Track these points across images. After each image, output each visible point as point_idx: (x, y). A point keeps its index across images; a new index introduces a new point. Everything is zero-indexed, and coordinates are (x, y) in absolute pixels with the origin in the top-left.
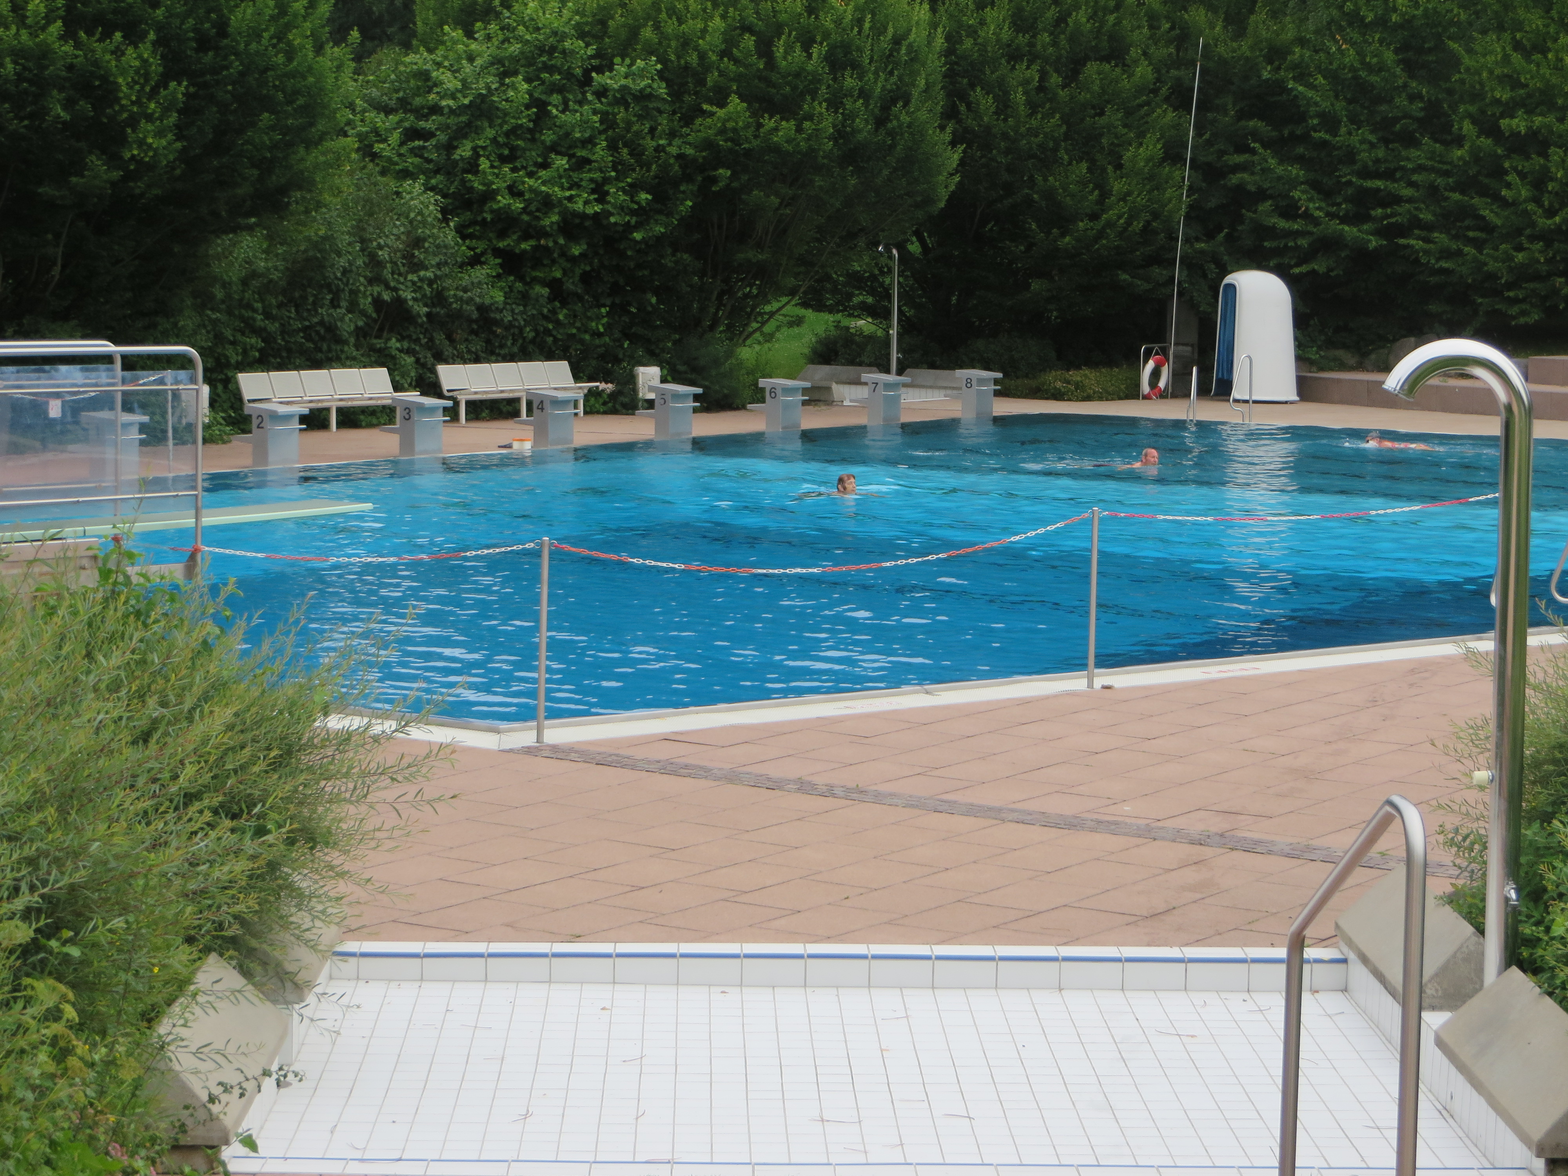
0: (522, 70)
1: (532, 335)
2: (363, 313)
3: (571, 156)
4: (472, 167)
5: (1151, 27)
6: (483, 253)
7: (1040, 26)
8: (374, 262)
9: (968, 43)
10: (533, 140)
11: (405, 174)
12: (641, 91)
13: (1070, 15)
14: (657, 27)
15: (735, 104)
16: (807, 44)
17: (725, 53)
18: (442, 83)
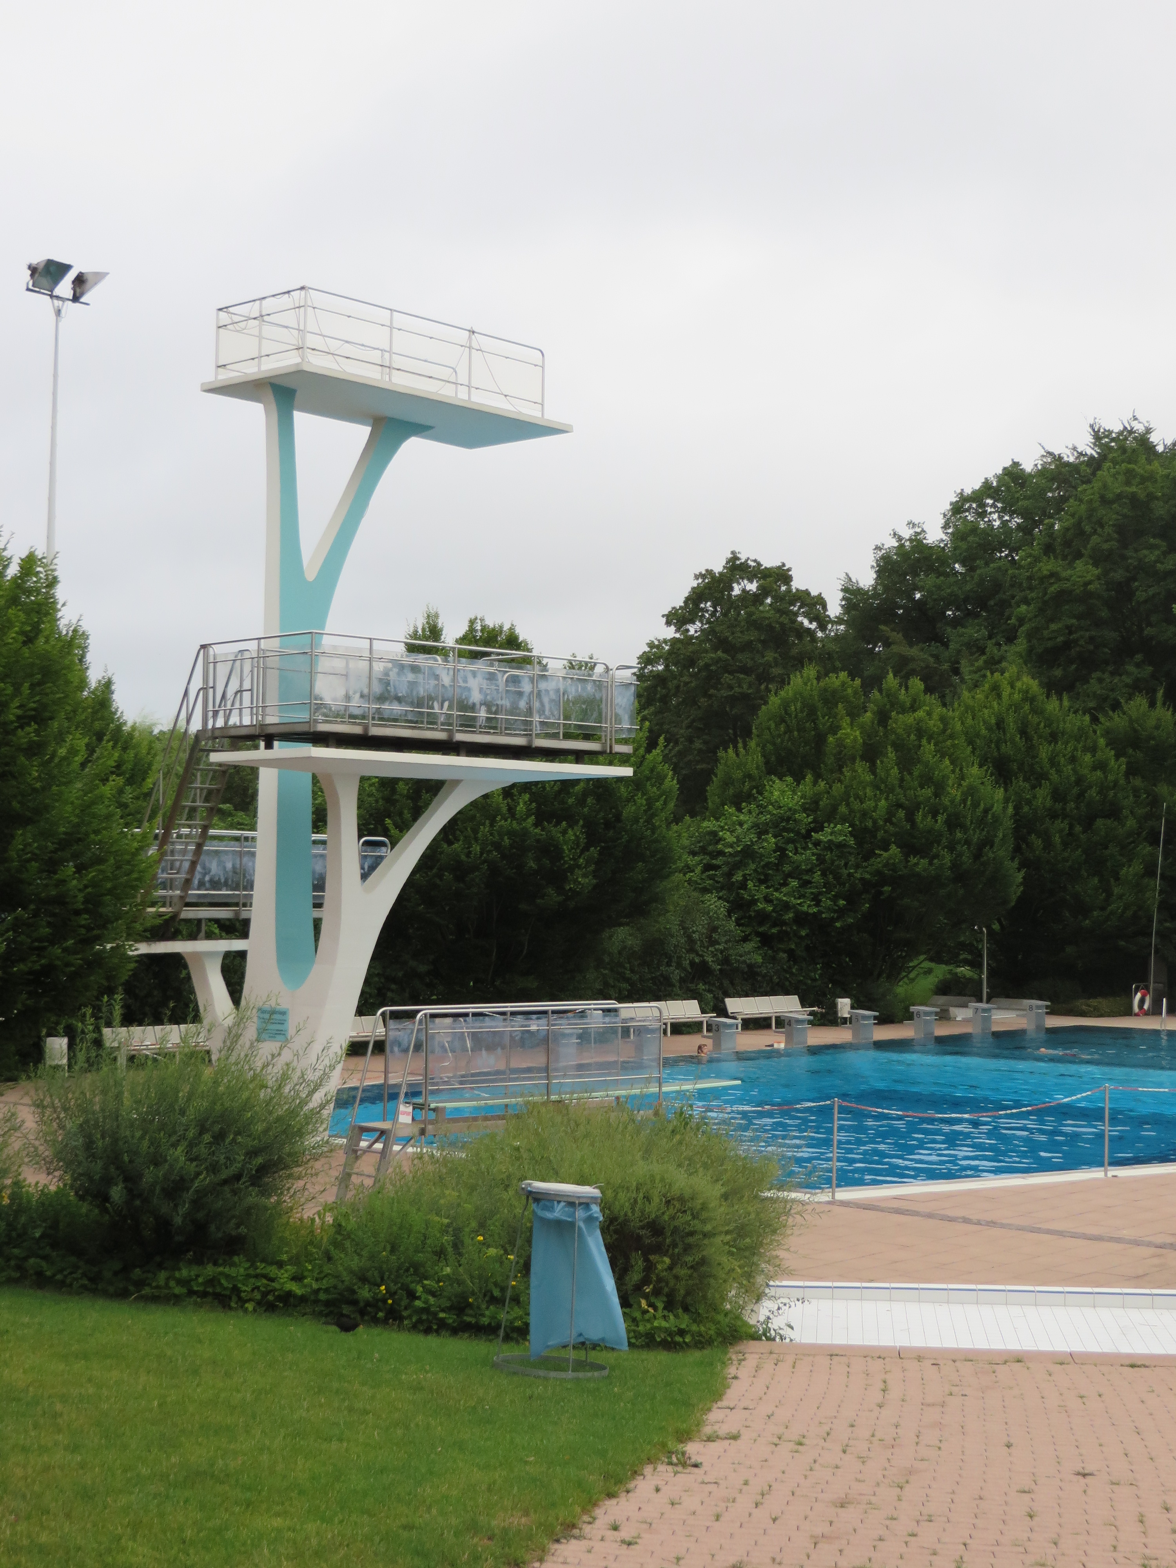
0: (771, 830)
1: (777, 980)
2: (685, 969)
3: (800, 879)
4: (743, 885)
5: (1135, 796)
6: (749, 935)
7: (1069, 798)
8: (691, 940)
9: (1026, 809)
10: (777, 870)
11: (705, 890)
12: (840, 842)
13: (1086, 792)
14: (848, 805)
15: (894, 849)
16: (935, 814)
17: (888, 820)
18: (725, 839)
